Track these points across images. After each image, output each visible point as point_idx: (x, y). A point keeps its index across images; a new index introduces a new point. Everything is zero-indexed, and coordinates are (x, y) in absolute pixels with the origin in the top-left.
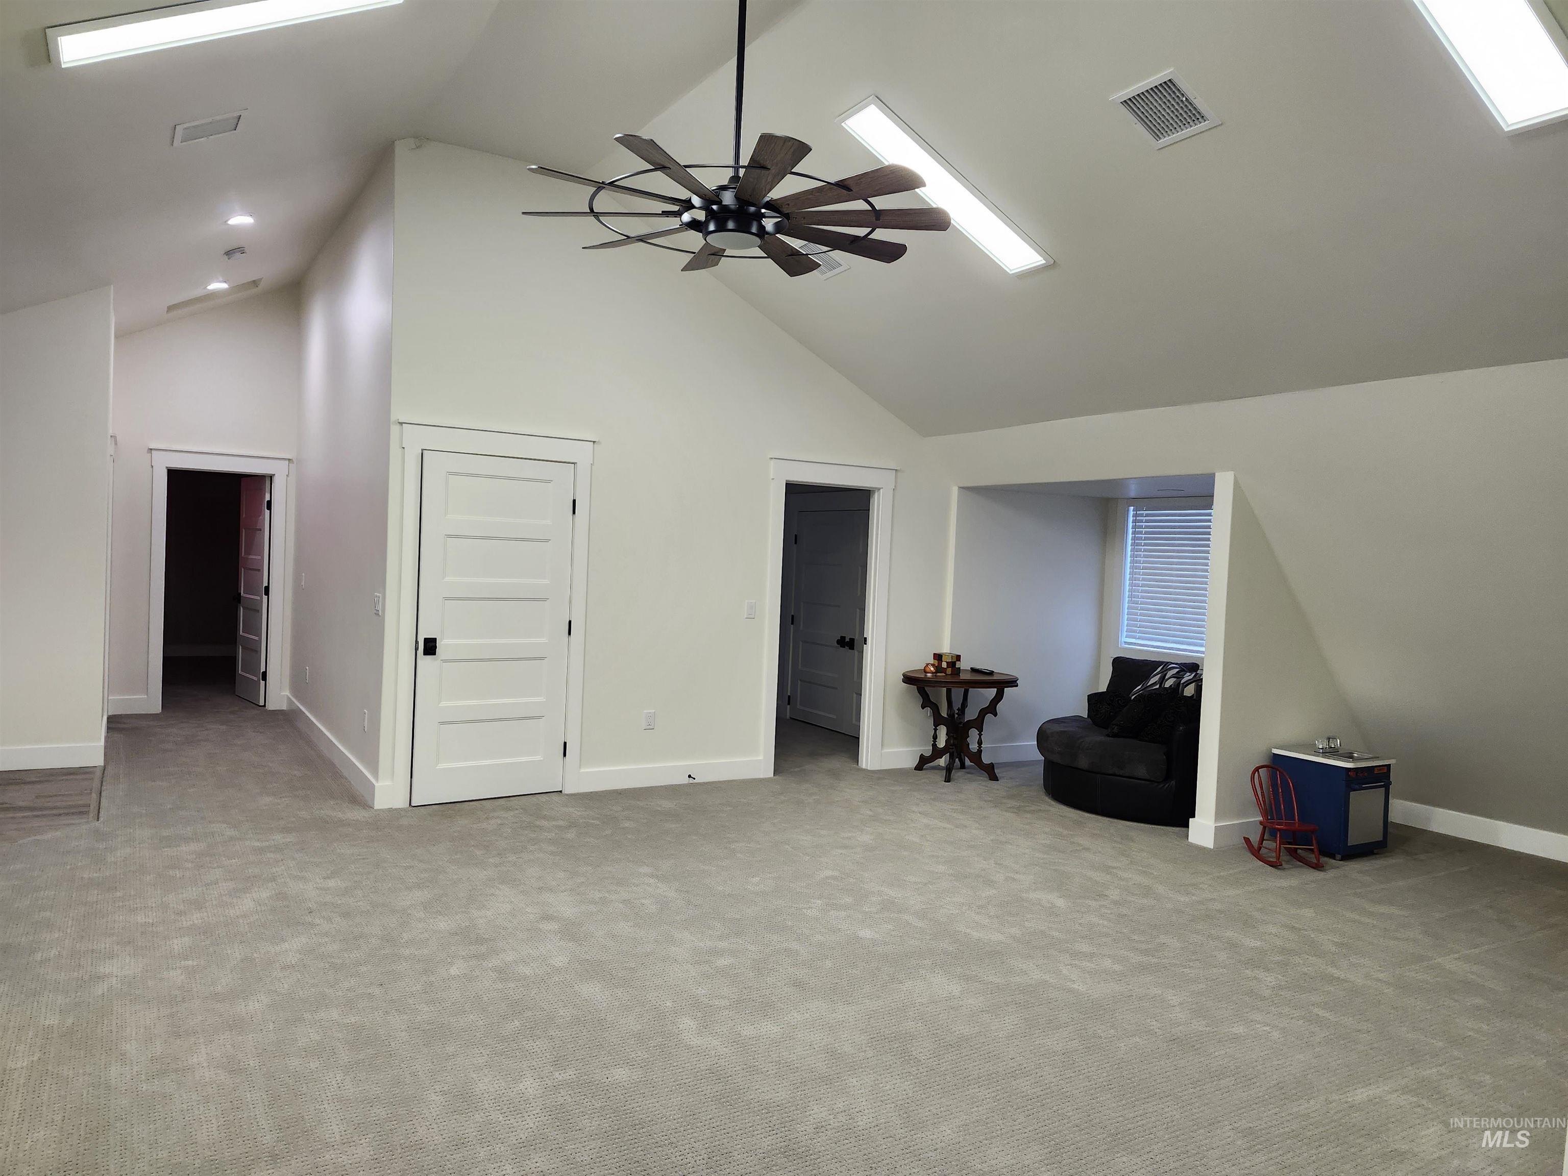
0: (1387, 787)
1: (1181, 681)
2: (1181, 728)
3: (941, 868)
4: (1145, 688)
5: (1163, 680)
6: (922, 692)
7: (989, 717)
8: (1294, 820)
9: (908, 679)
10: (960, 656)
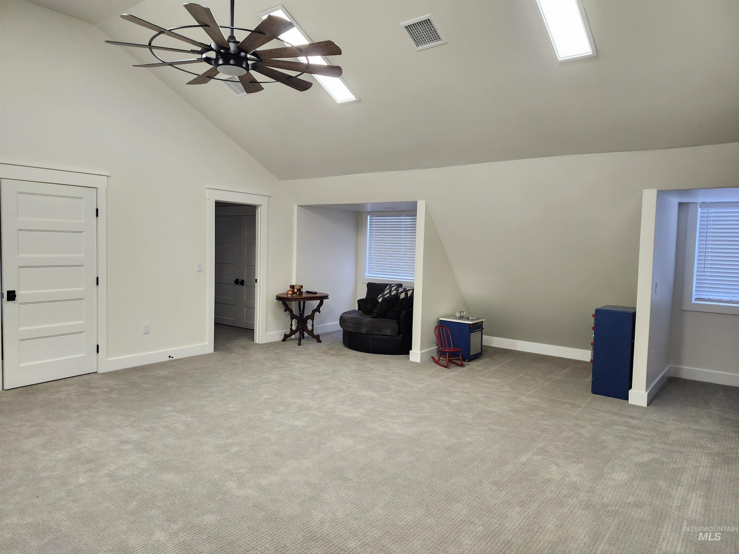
0: (482, 330)
1: (398, 291)
2: (404, 312)
3: (317, 387)
4: (383, 296)
5: (390, 292)
6: (285, 304)
7: (317, 313)
8: (452, 347)
9: (279, 298)
10: (302, 286)
